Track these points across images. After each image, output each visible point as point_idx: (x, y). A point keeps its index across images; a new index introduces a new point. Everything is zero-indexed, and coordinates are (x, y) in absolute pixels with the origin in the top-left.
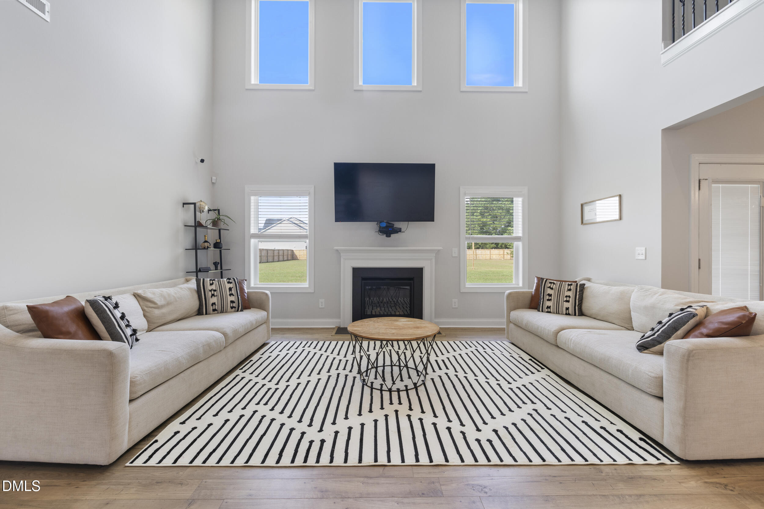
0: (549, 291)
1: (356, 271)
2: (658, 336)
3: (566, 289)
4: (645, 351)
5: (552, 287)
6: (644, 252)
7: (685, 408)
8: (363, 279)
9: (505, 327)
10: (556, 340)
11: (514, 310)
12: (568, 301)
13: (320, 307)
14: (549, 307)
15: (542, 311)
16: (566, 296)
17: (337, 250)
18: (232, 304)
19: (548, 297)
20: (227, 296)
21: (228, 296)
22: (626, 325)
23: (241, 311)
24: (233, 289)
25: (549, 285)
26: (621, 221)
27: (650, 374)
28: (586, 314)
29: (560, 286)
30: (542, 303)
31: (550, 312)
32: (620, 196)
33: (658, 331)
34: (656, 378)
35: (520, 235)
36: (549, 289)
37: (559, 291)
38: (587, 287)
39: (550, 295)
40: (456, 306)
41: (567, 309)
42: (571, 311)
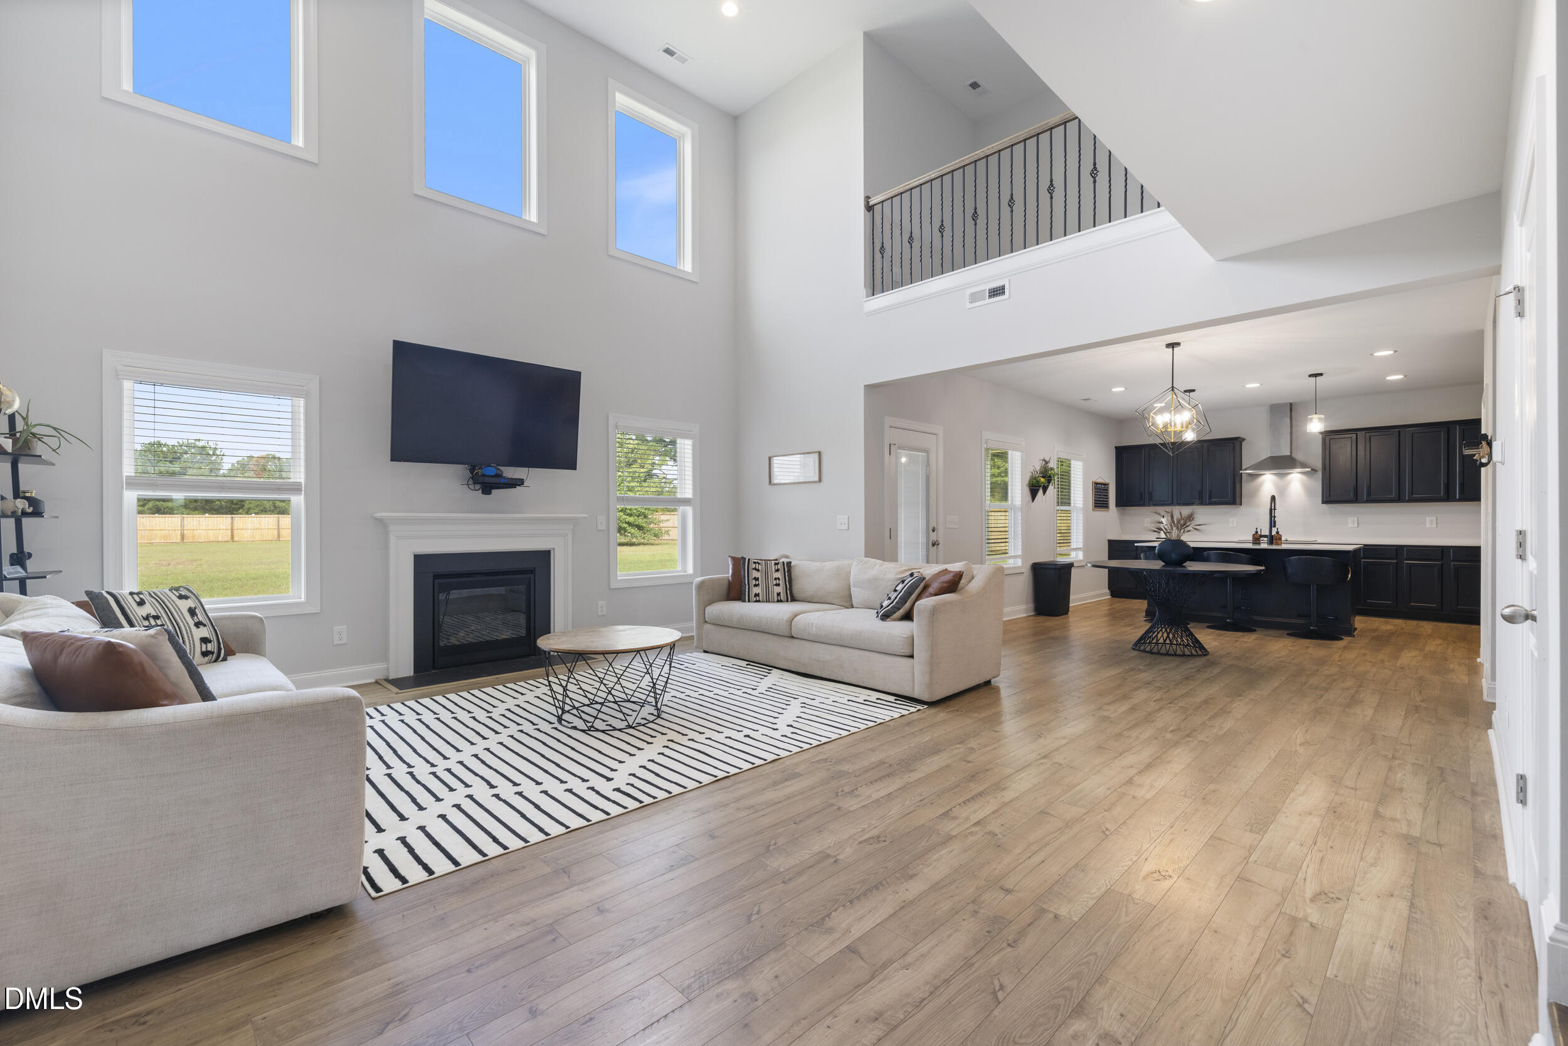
0: (755, 574)
1: (420, 561)
2: (896, 603)
3: (774, 570)
4: (888, 620)
5: (757, 568)
6: (846, 522)
7: (932, 657)
8: (436, 576)
9: (694, 634)
10: (791, 629)
11: (710, 604)
12: (778, 585)
13: (336, 642)
14: (757, 595)
15: (749, 601)
16: (775, 579)
17: (380, 521)
18: (204, 646)
19: (754, 582)
20: (189, 627)
21: (194, 628)
22: (846, 604)
23: (222, 660)
24: (197, 610)
25: (754, 566)
26: (821, 483)
27: (903, 636)
28: (798, 598)
29: (766, 565)
30: (747, 590)
31: (759, 601)
32: (820, 453)
33: (896, 598)
34: (908, 638)
35: (689, 494)
36: (754, 571)
37: (766, 573)
38: (795, 566)
39: (756, 579)
40: (605, 613)
41: (779, 594)
42: (783, 597)
